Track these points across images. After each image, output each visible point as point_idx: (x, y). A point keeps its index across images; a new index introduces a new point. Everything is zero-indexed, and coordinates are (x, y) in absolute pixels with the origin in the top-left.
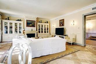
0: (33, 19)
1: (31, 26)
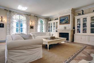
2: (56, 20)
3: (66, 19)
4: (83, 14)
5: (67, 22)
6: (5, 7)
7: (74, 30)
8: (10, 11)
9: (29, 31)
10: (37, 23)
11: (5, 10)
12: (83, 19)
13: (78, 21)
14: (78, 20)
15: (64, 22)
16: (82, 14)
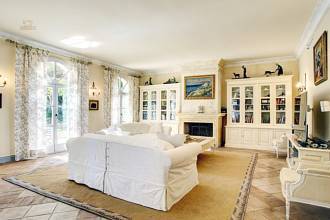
0: (207, 69)
1: (198, 97)
2: (169, 82)
3: (205, 85)
4: (245, 77)
5: (208, 95)
6: (11, 33)
7: (224, 114)
8: (26, 47)
9: (86, 119)
10: (110, 89)
11: (11, 41)
12: (246, 88)
13: (233, 94)
14: (233, 89)
15: (198, 92)
16: (242, 75)
